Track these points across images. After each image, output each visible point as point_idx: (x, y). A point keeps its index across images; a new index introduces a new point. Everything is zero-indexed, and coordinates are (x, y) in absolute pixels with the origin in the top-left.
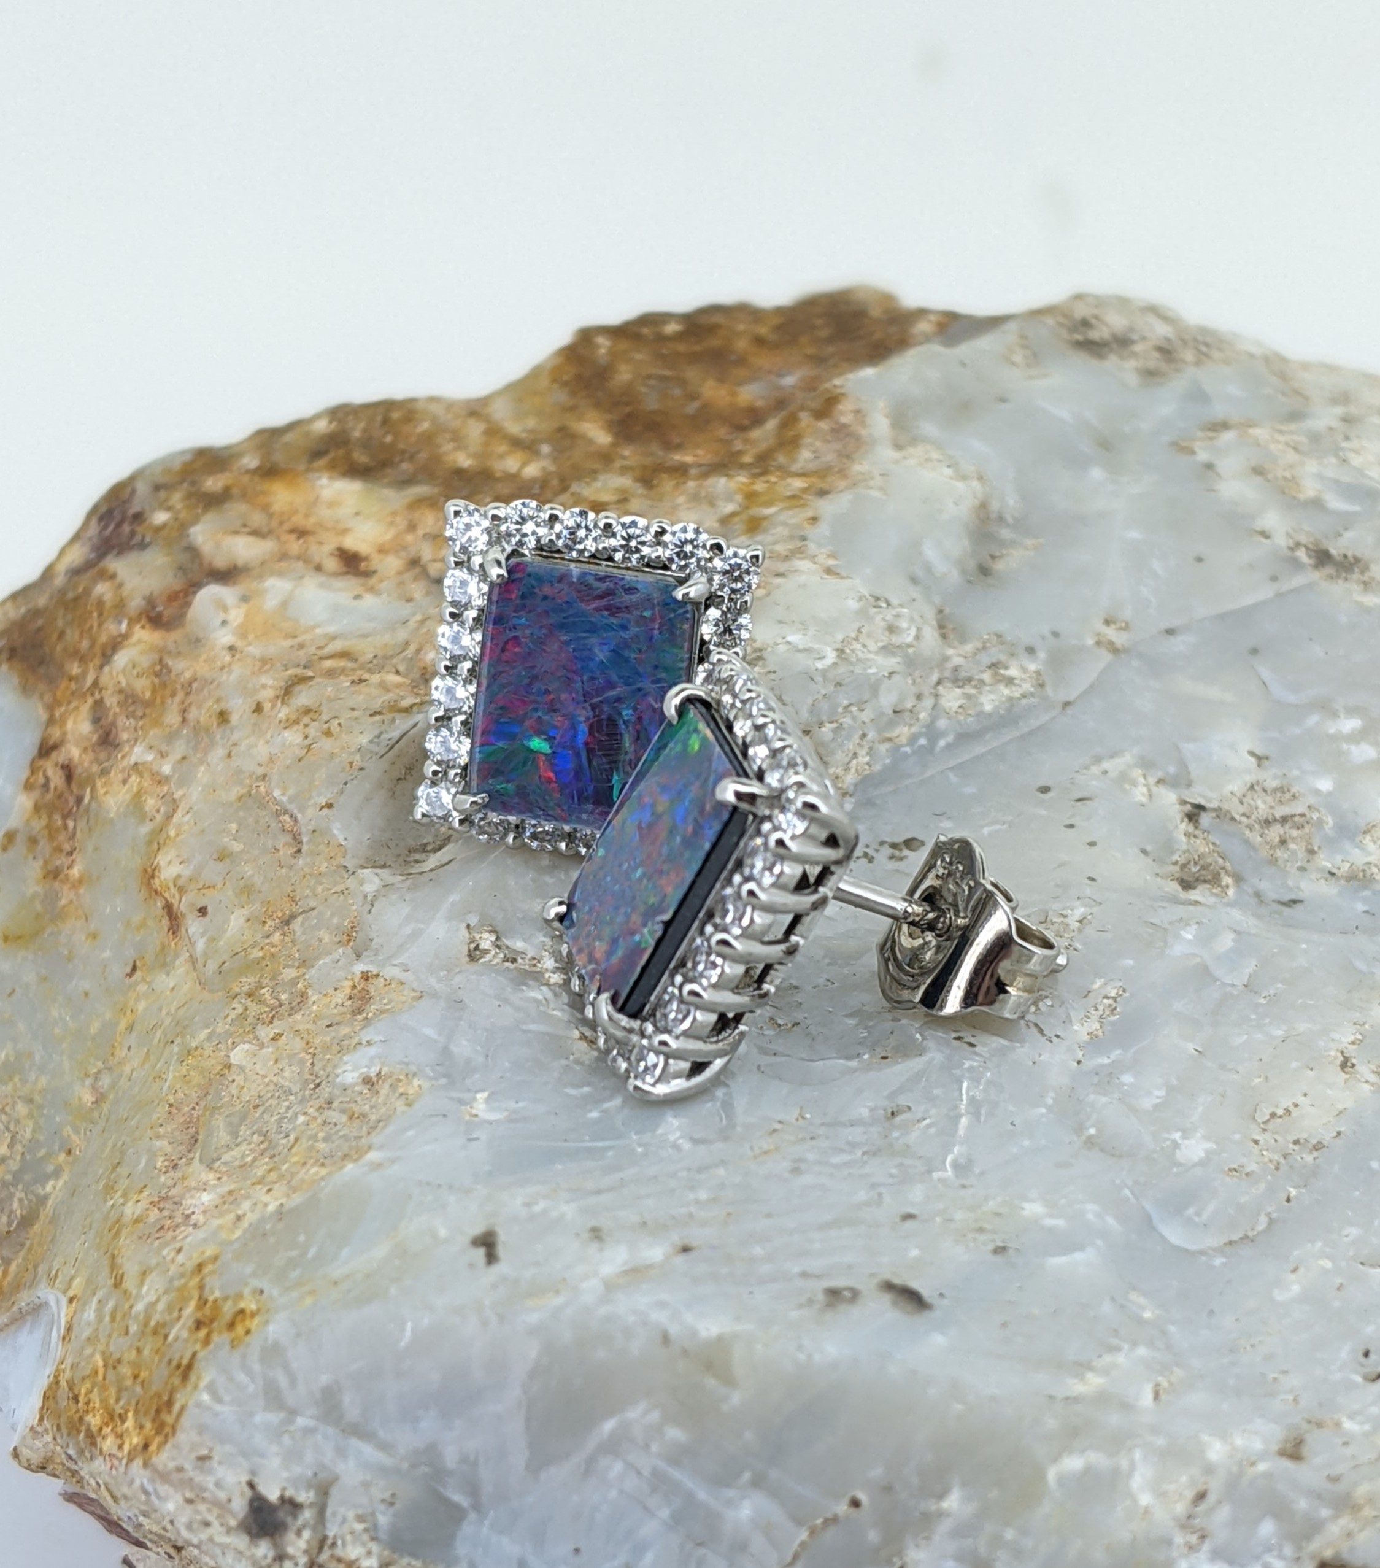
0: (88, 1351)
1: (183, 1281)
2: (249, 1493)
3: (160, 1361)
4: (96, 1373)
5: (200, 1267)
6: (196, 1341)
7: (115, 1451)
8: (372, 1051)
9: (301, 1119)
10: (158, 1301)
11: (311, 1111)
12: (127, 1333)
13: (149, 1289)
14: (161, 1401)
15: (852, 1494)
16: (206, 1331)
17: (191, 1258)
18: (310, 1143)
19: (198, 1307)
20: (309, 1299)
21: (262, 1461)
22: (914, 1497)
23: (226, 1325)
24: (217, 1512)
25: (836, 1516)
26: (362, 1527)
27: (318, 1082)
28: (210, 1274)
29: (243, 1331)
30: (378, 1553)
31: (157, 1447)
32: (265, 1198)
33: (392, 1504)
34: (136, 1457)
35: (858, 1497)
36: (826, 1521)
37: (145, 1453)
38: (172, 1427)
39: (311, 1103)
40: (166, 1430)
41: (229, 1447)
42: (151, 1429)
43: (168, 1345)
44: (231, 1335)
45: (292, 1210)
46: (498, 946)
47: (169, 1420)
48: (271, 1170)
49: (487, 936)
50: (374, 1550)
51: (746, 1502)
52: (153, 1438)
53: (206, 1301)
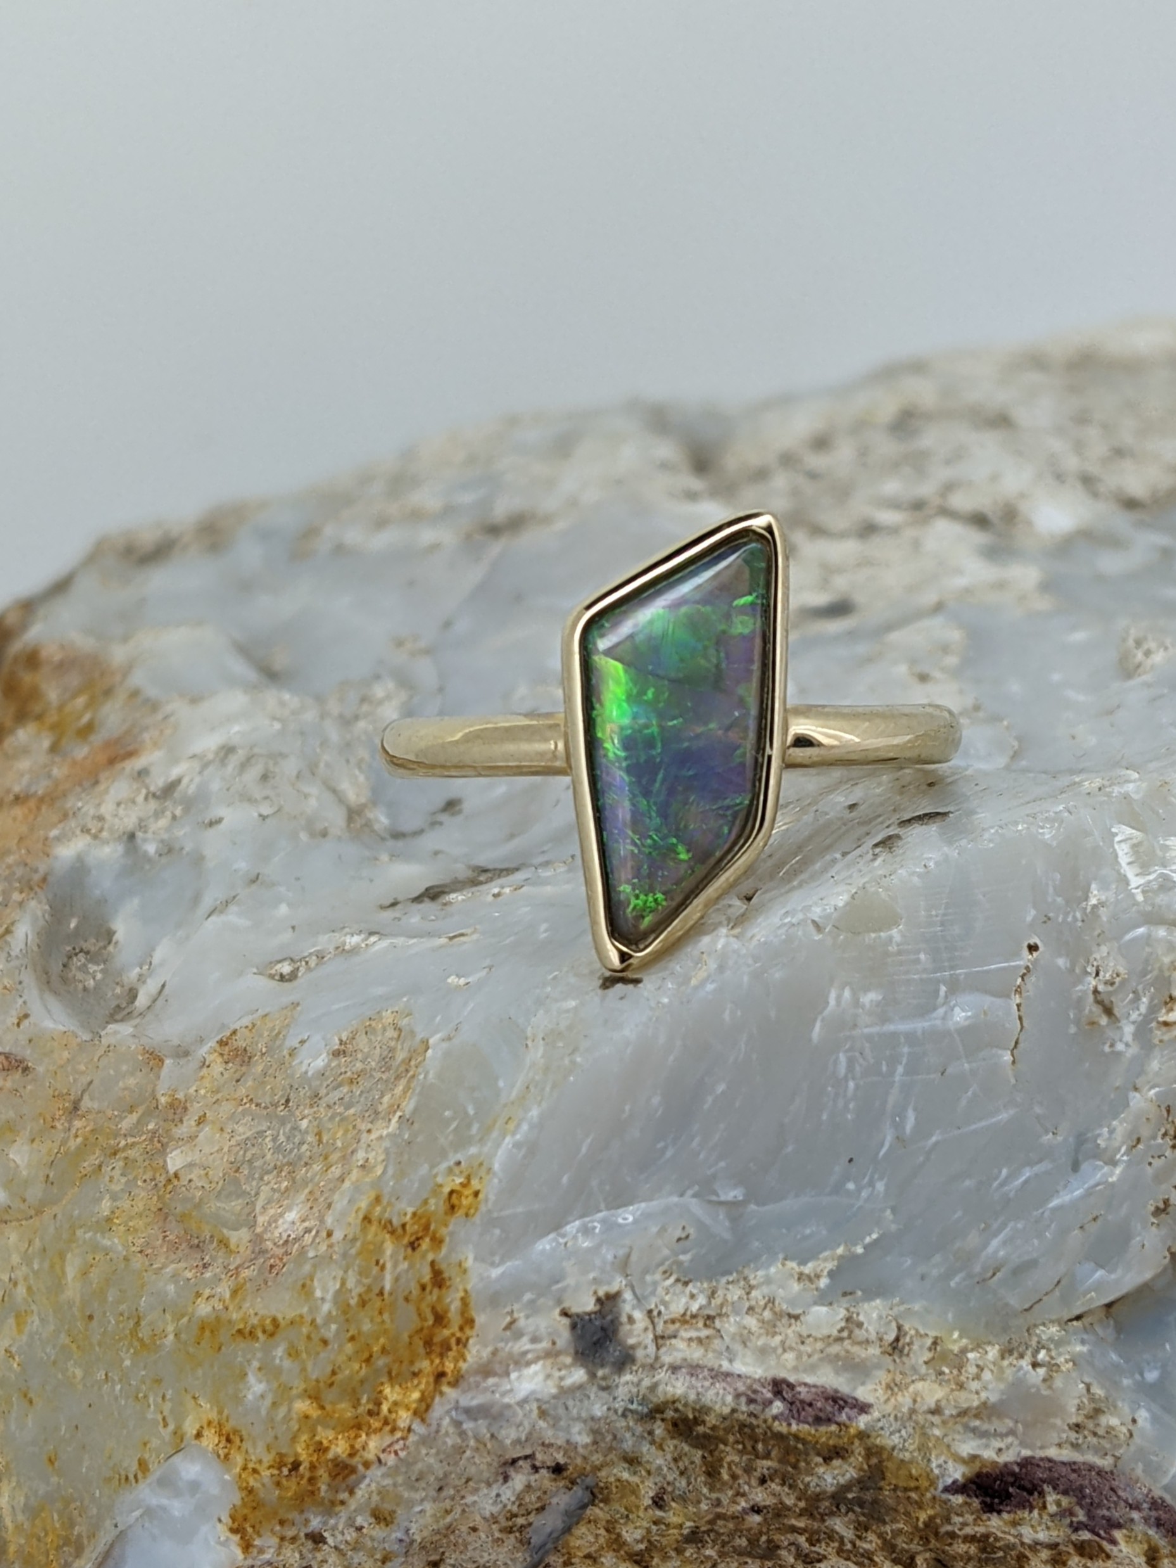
0: (282, 1411)
1: (358, 1244)
2: (566, 1321)
3: (391, 1314)
4: (307, 1417)
5: (367, 1219)
6: (424, 1256)
7: (388, 1440)
8: (317, 1039)
9: (304, 1124)
10: (343, 1284)
11: (306, 1112)
12: (325, 1342)
13: (325, 1289)
14: (425, 1331)
15: (1026, 944)
16: (427, 1240)
17: (350, 1224)
18: (337, 1119)
19: (398, 1238)
20: (511, 1126)
21: (559, 1286)
22: (1068, 913)
23: (446, 1213)
24: (549, 1362)
25: (1027, 968)
26: (672, 1280)
27: (283, 1101)
28: (384, 1211)
29: (471, 1199)
30: (701, 1292)
31: (456, 1361)
32: (373, 1136)
33: (687, 1237)
34: (433, 1399)
35: (1032, 942)
36: (1023, 977)
37: (444, 1380)
38: (461, 1329)
39: (297, 1113)
40: (453, 1341)
41: (528, 1296)
42: (432, 1362)
43: (391, 1294)
44: (460, 1213)
45: (416, 1110)
46: (300, 960)
47: (451, 1331)
48: (326, 1158)
49: (280, 965)
50: (695, 1291)
51: (957, 1010)
52: (443, 1364)
53: (404, 1226)
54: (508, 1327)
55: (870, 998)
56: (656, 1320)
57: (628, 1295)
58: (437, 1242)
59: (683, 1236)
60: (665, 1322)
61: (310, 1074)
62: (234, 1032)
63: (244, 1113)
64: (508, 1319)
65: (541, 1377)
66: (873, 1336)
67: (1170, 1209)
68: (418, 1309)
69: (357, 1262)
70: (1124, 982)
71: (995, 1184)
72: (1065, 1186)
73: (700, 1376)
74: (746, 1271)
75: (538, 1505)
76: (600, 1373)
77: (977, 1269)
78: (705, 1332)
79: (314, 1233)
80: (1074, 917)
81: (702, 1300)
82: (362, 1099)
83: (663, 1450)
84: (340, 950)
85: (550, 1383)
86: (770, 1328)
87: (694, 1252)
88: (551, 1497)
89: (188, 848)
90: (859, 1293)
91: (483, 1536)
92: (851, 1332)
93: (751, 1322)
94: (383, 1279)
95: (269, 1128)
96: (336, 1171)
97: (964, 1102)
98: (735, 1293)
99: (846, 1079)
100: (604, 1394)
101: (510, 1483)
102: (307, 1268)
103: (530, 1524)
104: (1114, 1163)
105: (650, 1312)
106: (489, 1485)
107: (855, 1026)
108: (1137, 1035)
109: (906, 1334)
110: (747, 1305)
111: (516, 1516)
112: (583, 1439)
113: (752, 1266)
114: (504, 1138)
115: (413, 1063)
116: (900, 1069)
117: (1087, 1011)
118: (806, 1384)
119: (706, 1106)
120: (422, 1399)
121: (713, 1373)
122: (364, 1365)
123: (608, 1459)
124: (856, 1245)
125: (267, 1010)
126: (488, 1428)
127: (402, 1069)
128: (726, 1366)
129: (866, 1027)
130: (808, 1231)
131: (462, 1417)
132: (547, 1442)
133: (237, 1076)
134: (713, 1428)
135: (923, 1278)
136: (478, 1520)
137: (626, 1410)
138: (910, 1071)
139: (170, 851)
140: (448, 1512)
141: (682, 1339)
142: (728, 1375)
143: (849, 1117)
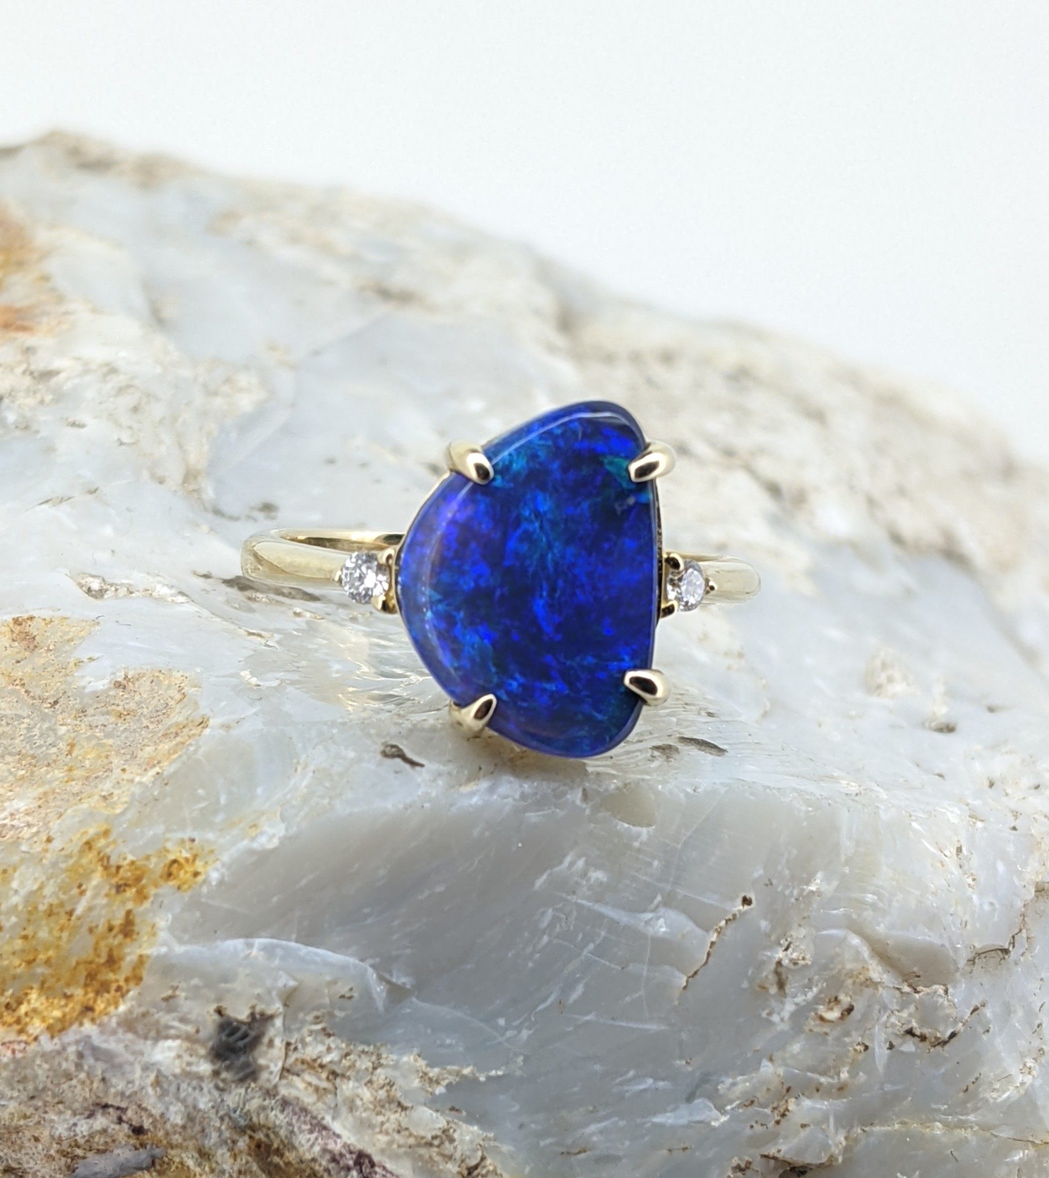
1: (71, 862)
2: (216, 1017)
3: (70, 935)
5: (89, 845)
6: (123, 903)
7: (12, 1037)
8: (106, 663)
9: (62, 730)
10: (41, 888)
13: (22, 884)
14: (94, 966)
15: (743, 895)
16: (134, 890)
17: (71, 841)
18: (94, 742)
19: (110, 876)
20: (253, 832)
21: (228, 986)
22: (788, 887)
23: (161, 877)
24: (186, 1045)
25: (734, 916)
26: (319, 1027)
27: (52, 701)
28: (107, 846)
29: (189, 875)
30: (337, 1047)
31: (109, 1004)
32: (126, 776)
33: (350, 998)
34: (71, 1024)
35: (748, 897)
36: (727, 921)
37: (90, 1014)
38: (127, 980)
39: (60, 717)
40: (114, 986)
41: (195, 981)
42: (86, 994)
43: (79, 918)
44: (173, 883)
45: (174, 774)
46: (112, 585)
47: (117, 977)
48: (70, 770)
49: (90, 579)
50: (333, 1046)
51: (661, 921)
52: (95, 1001)
53: (119, 868)
54: (167, 999)
55: (598, 875)
56: (290, 1053)
57: (278, 1022)
58: (142, 896)
59: (348, 995)
60: (297, 1060)
61: (87, 691)
62: (31, 618)
63: (12, 693)
64: (170, 992)
65: (173, 1054)
66: (458, 1155)
67: (748, 1172)
68: (97, 943)
69: (63, 876)
70: (806, 966)
71: (618, 1080)
72: (673, 1110)
73: (302, 1118)
74: (383, 1050)
75: (100, 1147)
76: (224, 1075)
77: (569, 1141)
78: (325, 1084)
79: (34, 830)
80: (792, 892)
81: (334, 1056)
82: (124, 735)
83: (235, 1160)
84: (148, 593)
85: (177, 1062)
86: (380, 1106)
87: (349, 1012)
88: (117, 1147)
89: (43, 433)
90: (464, 1113)
91: (40, 1147)
92: (442, 1143)
93: (366, 1094)
94: (78, 902)
95: (29, 717)
96: (75, 787)
97: (628, 999)
98: (365, 1063)
99: (544, 933)
100: (216, 1093)
101: (91, 1121)
102: (16, 858)
103: (84, 1158)
104: (721, 1109)
105: (288, 1044)
106: (75, 1114)
107: (574, 893)
108: (794, 1016)
109: (484, 1167)
110: (368, 1078)
111: (78, 1147)
112: (176, 1117)
113: (389, 1046)
114: (243, 839)
115: (186, 730)
116: (591, 946)
117: (764, 974)
118: (384, 1168)
119: (420, 898)
120: (62, 1020)
121: (314, 1122)
122: (24, 965)
123: (185, 1144)
124: (480, 1070)
125: (68, 614)
126: (103, 1072)
127: (173, 730)
128: (328, 1120)
129: (583, 899)
130: (448, 1041)
131: (87, 1053)
132: (144, 1105)
133: (19, 657)
134: (289, 1164)
135: (521, 1126)
136: (45, 1134)
137: (227, 1115)
138: (600, 951)
139: (27, 428)
140: (25, 1117)
141: (303, 1080)
142: (325, 1128)
143: (530, 965)
